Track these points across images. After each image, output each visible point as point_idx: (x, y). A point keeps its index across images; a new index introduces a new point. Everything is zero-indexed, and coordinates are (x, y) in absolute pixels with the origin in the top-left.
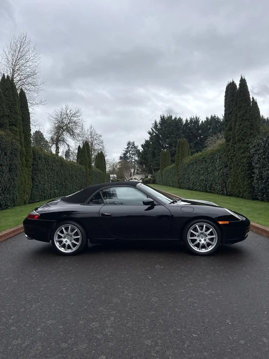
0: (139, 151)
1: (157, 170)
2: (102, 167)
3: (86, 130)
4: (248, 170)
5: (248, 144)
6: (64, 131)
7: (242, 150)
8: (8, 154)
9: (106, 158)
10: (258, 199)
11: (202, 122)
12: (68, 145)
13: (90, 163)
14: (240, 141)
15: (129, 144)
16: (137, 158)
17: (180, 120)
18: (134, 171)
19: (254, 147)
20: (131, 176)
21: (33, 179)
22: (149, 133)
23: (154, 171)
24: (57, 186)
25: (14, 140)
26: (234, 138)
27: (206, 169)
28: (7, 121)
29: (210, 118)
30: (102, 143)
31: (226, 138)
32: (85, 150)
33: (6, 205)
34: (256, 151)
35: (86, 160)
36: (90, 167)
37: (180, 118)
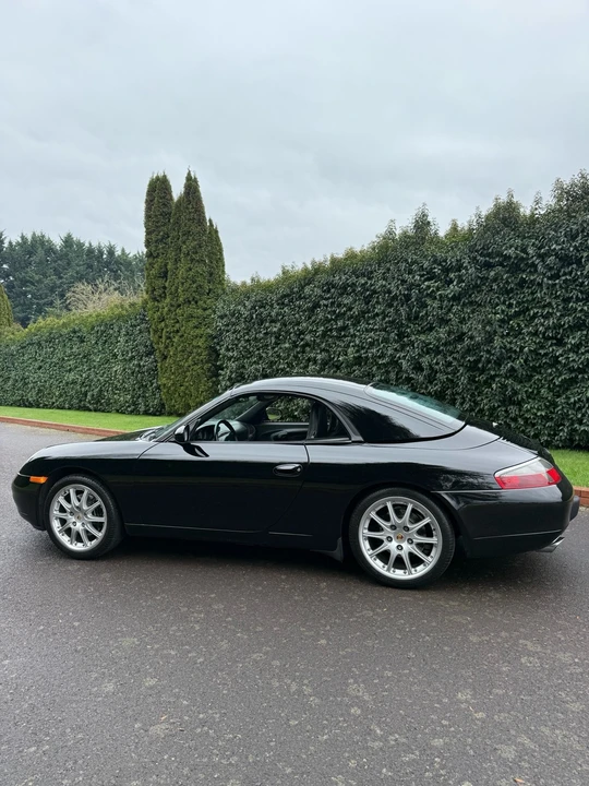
5: (205, 309)
7: (194, 322)
11: (10, 243)
14: (189, 302)
26: (174, 294)
27: (85, 356)
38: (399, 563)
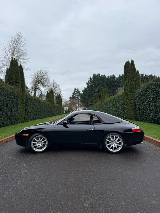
0: (81, 94)
1: (91, 105)
2: (60, 103)
3: (51, 82)
4: (134, 106)
5: (134, 93)
6: (39, 83)
7: (131, 96)
8: (16, 97)
9: (62, 98)
10: (138, 120)
11: (117, 77)
12: (41, 91)
13: (53, 101)
14: (130, 91)
15: (75, 89)
16: (80, 98)
17: (104, 76)
18: (78, 105)
19: (137, 94)
20: (76, 108)
21: (25, 110)
22: (87, 84)
23: (90, 105)
24: (37, 114)
25: (18, 91)
26: (128, 89)
27: (116, 105)
28: (14, 81)
29: (121, 75)
30: (60, 89)
31: (124, 89)
32: (51, 93)
33: (14, 123)
34: (137, 96)
35: (51, 99)
36: (53, 103)
37: (104, 75)
38: (115, 148)
